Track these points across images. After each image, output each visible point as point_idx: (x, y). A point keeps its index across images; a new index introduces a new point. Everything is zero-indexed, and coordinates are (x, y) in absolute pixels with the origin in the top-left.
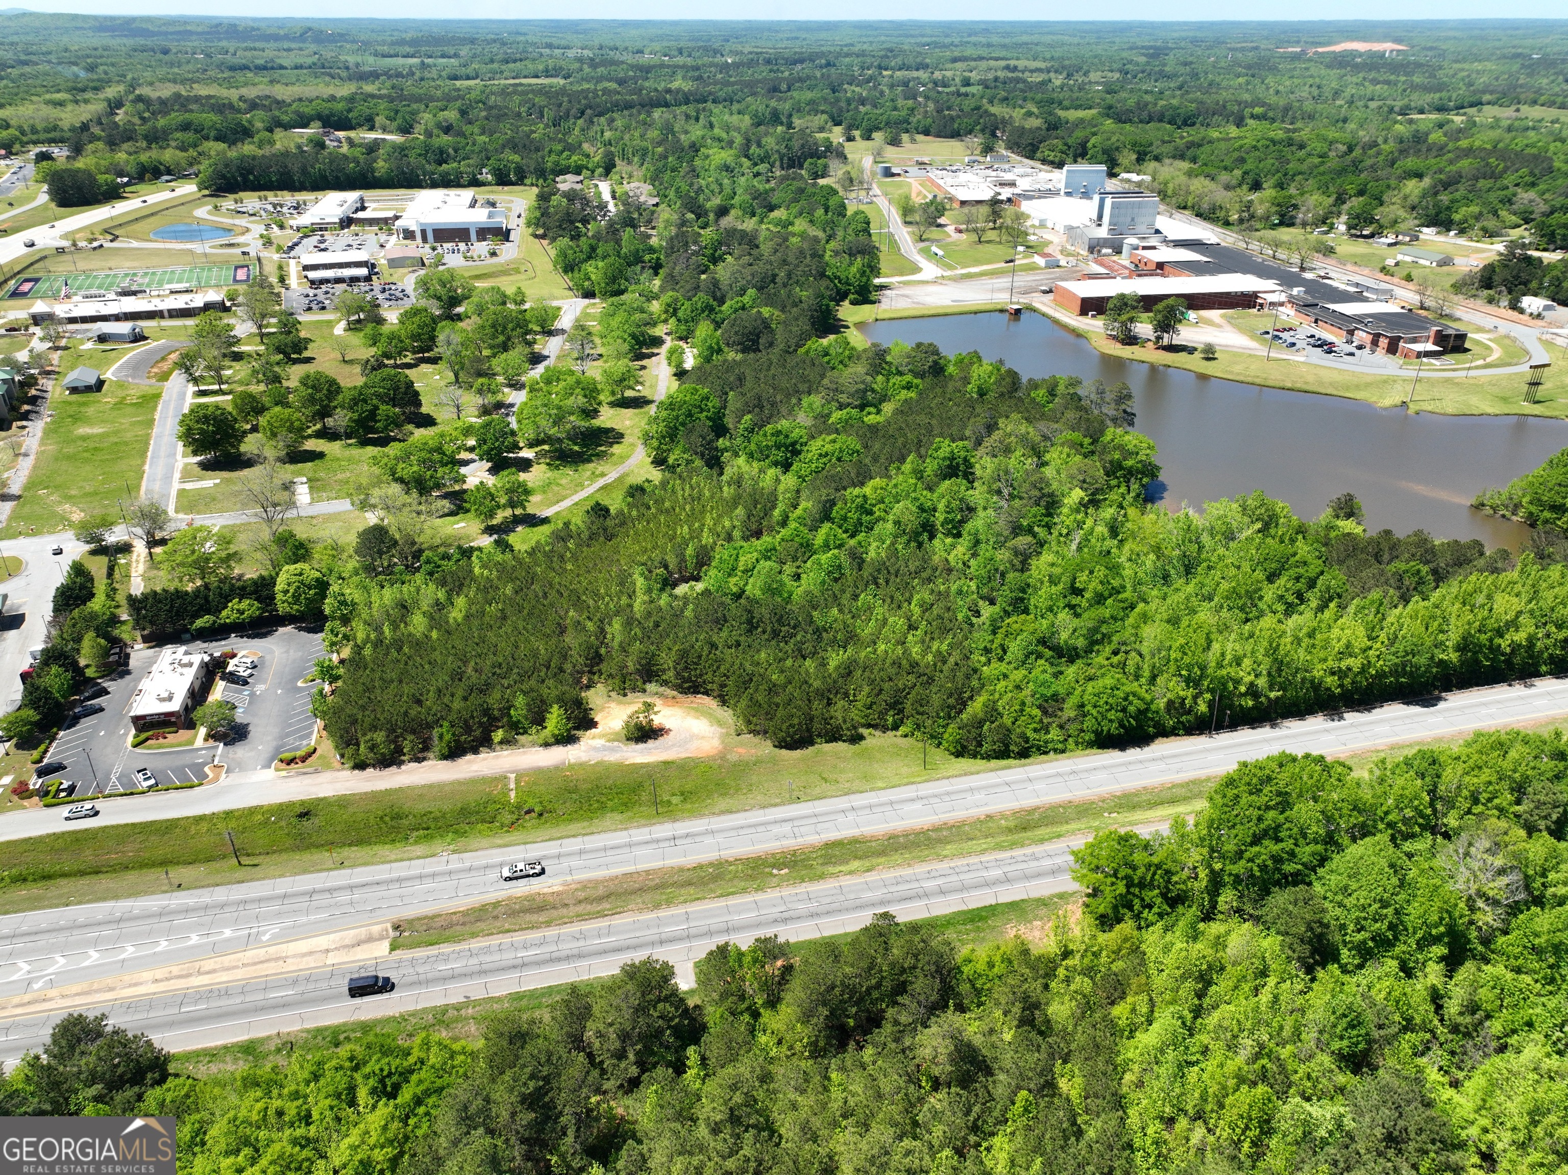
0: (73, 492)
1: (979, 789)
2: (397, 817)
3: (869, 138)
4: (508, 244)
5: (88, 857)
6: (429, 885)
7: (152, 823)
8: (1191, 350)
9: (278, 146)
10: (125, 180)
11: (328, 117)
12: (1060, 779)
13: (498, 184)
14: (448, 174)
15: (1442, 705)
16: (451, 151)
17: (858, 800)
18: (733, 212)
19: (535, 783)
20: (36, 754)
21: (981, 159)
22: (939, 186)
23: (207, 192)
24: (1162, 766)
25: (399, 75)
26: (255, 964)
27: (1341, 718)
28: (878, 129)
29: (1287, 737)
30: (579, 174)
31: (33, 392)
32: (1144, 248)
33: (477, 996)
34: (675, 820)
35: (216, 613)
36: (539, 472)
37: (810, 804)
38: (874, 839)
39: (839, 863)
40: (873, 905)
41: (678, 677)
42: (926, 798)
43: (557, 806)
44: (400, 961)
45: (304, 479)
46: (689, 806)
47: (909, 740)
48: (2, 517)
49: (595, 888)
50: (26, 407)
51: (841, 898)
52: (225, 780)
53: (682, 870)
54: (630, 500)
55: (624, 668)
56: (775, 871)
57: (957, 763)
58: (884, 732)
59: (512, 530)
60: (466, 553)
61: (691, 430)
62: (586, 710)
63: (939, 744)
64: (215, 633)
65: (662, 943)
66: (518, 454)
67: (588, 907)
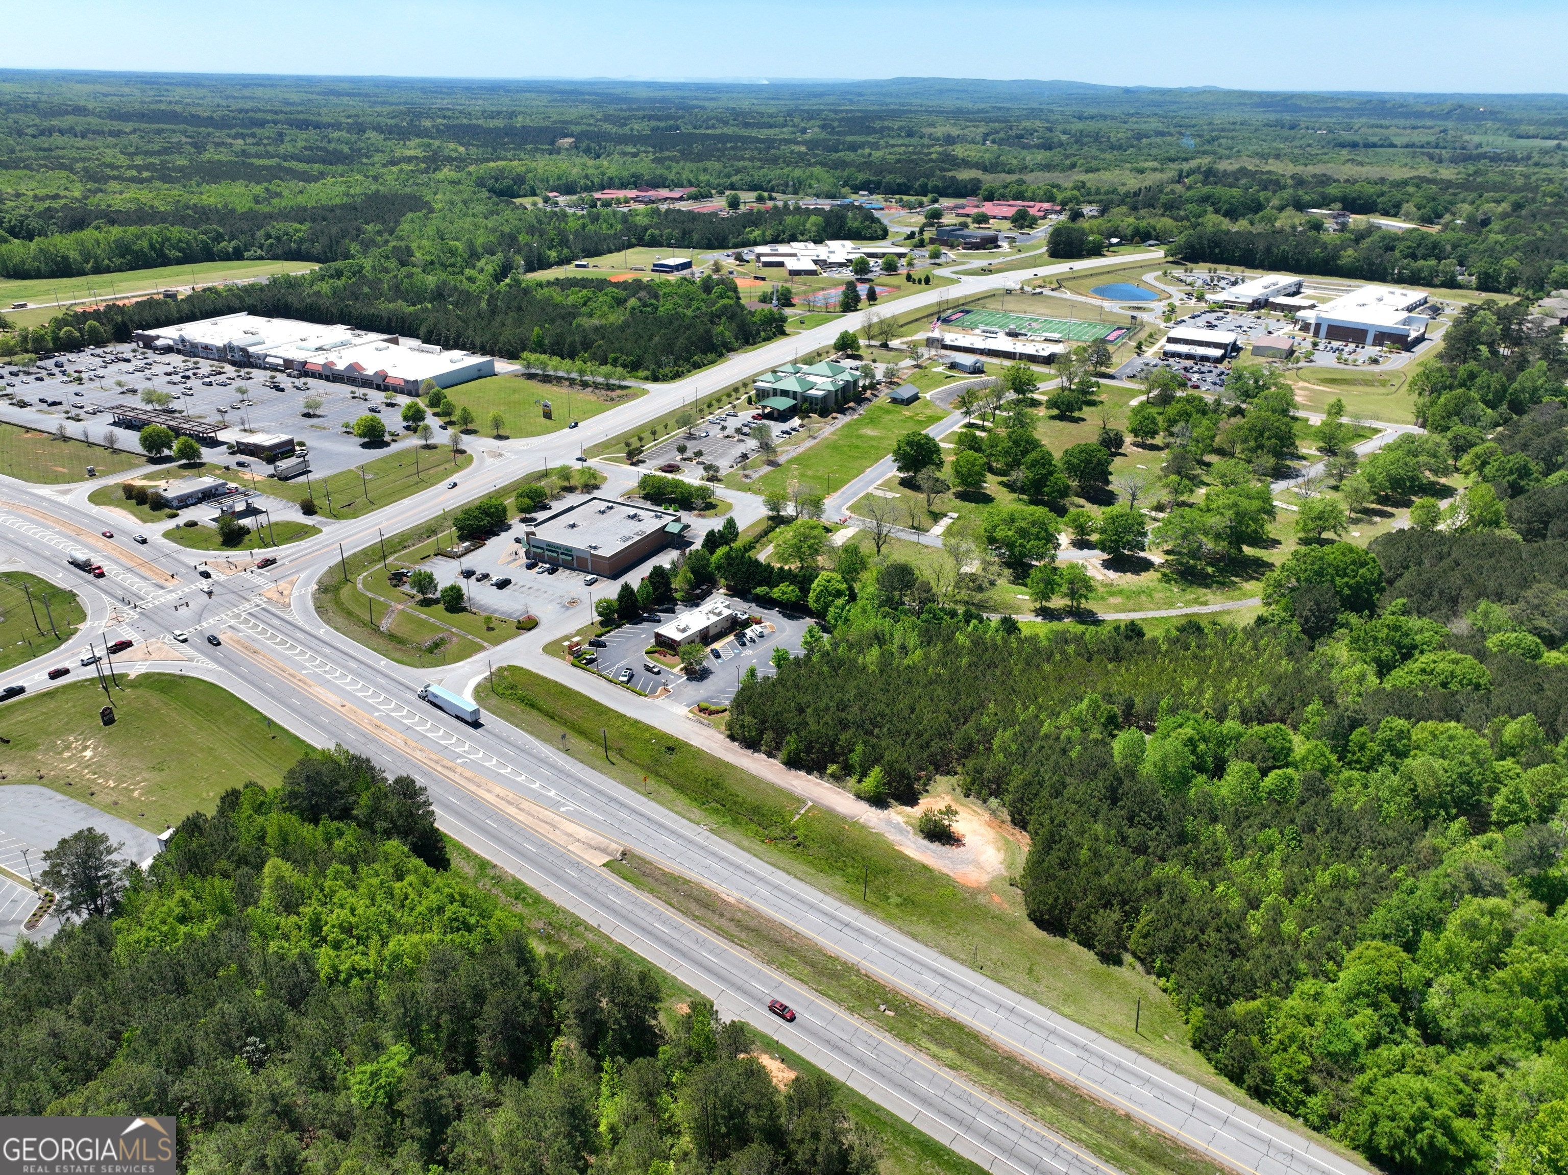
1: (1156, 1086)
4: (1404, 354)
5: (558, 706)
6: (671, 841)
7: (599, 704)
10: (1115, 240)
17: (1028, 1007)
19: (818, 819)
20: (604, 630)
23: (1170, 259)
26: (542, 821)
31: (868, 394)
33: (605, 930)
34: (867, 912)
35: (771, 587)
36: (1148, 578)
37: (983, 979)
38: (994, 1048)
39: (937, 1042)
40: (915, 1095)
41: (1013, 804)
42: (1091, 1053)
43: (814, 846)
44: (598, 875)
45: (955, 515)
46: (896, 911)
47: (1165, 997)
48: (755, 476)
49: (752, 918)
50: (851, 404)
51: (899, 1068)
52: (660, 702)
53: (821, 951)
54: (1174, 633)
55: (979, 771)
56: (882, 1007)
57: (1184, 1051)
58: (1149, 973)
59: (1060, 619)
60: (968, 617)
61: (1309, 590)
62: (910, 786)
63: (1187, 1022)
64: (767, 603)
65: (739, 989)
66: (1142, 554)
67: (731, 928)
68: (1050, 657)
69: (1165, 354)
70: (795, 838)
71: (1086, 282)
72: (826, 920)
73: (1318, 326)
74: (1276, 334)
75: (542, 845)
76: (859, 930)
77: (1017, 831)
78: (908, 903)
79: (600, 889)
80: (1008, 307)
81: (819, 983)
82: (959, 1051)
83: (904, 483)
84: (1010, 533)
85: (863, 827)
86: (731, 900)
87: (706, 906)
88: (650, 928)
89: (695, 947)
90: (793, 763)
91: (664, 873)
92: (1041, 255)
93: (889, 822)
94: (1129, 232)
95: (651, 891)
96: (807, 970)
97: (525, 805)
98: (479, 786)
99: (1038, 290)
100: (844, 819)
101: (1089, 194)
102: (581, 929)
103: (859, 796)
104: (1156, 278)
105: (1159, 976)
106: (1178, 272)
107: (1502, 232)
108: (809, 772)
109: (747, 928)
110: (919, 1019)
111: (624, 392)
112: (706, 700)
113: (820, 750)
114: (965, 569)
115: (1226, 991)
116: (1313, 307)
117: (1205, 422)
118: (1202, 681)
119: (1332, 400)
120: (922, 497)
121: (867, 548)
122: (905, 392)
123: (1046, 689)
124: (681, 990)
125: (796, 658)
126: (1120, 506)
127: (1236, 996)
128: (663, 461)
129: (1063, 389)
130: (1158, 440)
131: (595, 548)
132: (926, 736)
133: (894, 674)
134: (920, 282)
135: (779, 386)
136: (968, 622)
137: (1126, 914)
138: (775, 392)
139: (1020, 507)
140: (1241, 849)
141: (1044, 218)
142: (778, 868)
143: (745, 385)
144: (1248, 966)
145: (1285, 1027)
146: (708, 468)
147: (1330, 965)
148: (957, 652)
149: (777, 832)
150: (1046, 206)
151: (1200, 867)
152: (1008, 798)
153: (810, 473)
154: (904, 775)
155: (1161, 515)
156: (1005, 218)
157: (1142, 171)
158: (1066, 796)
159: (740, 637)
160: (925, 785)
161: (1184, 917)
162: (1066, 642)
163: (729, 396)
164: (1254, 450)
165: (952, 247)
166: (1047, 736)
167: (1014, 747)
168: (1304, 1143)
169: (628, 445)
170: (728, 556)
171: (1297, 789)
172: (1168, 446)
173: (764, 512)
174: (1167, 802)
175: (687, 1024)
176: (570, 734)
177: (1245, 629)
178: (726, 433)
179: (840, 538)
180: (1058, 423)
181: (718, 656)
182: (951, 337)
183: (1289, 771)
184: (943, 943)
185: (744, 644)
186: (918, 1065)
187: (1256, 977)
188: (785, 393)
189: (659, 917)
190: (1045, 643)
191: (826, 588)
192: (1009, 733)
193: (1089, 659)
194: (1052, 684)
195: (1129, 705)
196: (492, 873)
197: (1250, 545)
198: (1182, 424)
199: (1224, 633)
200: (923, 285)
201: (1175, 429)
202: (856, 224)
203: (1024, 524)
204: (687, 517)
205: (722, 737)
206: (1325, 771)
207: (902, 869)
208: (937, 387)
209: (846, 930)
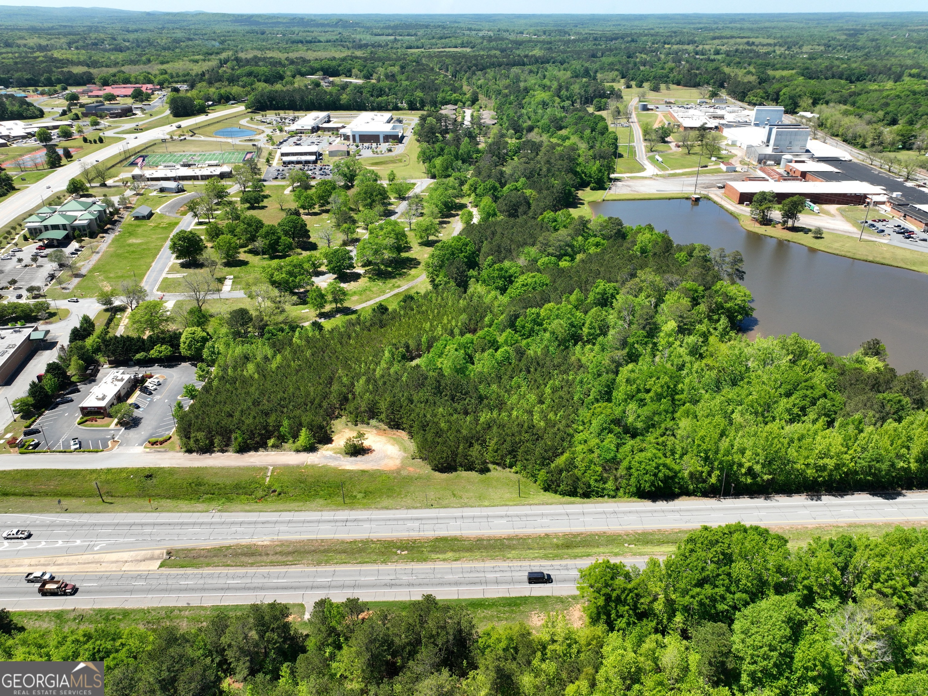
0: (111, 275)
1: (547, 515)
2: (199, 484)
3: (640, 86)
4: (400, 145)
5: (30, 486)
6: (197, 530)
7: (68, 470)
8: (806, 231)
9: (296, 85)
10: (210, 103)
11: (327, 69)
12: (604, 516)
13: (409, 109)
14: (381, 102)
15: (900, 499)
16: (387, 90)
17: (468, 512)
18: (536, 130)
19: (282, 474)
20: (29, 422)
21: (708, 101)
22: (674, 117)
23: (250, 110)
24: (677, 516)
25: (380, 46)
26: (85, 563)
27: (819, 499)
28: (647, 80)
29: (774, 507)
30: (456, 104)
31: (116, 217)
32: (796, 162)
33: (195, 604)
34: (352, 509)
35: (148, 350)
36: (363, 282)
37: (437, 510)
38: (468, 539)
39: (437, 552)
40: (450, 584)
41: (386, 418)
42: (511, 516)
43: (291, 490)
44: (161, 575)
45: (232, 277)
46: (365, 501)
48: (71, 287)
49: (288, 546)
50: (109, 226)
51: (432, 576)
52: (116, 450)
53: (343, 542)
54: (402, 304)
55: (357, 409)
56: (399, 552)
57: (543, 495)
58: (504, 468)
59: (335, 316)
60: (292, 329)
61: (452, 263)
62: (324, 433)
63: (537, 481)
64: (148, 363)
65: (312, 588)
66: (355, 270)
67: (279, 558)
68: (349, 337)
69: (284, 163)
70: (274, 491)
71: (208, 129)
72: (333, 524)
73: (354, 136)
74: (334, 144)
75: (100, 578)
76: (355, 520)
77: (395, 431)
78: (367, 494)
79: (170, 582)
80: (171, 149)
81: (356, 559)
82: (453, 550)
83: (183, 266)
84: (284, 275)
85: (313, 466)
86: (265, 543)
87: (253, 554)
88: (227, 586)
89: (266, 580)
90: (243, 449)
91: (209, 551)
92: (167, 117)
93: (325, 457)
94: (215, 97)
95: (208, 565)
96: (343, 556)
99: (182, 138)
100: (298, 466)
101: (172, 77)
102: (176, 612)
103: (298, 451)
104: (248, 122)
105: (511, 467)
106: (258, 117)
107: (406, 80)
108: (256, 450)
109: (289, 553)
110: (422, 546)
112: (153, 436)
113: (260, 434)
116: (343, 127)
119: (389, 172)
120: (204, 271)
122: (141, 212)
125: (202, 387)
127: (553, 458)
129: (243, 191)
130: (317, 209)
133: (273, 374)
134: (95, 142)
135: (48, 223)
136: (294, 331)
137: (481, 444)
138: (46, 228)
139: (266, 263)
141: (153, 94)
142: (281, 511)
143: (15, 228)
146: (28, 290)
148: (301, 348)
150: (150, 86)
152: (383, 416)
154: (319, 428)
156: (126, 96)
157: (197, 61)
158: (416, 401)
159: (146, 390)
160: (330, 429)
161: (510, 433)
163: (6, 238)
164: (370, 204)
165: (102, 117)
166: (383, 376)
167: (370, 388)
168: (615, 505)
170: (96, 342)
171: (514, 355)
172: (324, 211)
173: (100, 307)
176: (61, 499)
177: (430, 292)
178: (23, 263)
180: (252, 212)
181: (137, 407)
182: (148, 173)
183: (505, 348)
184: (403, 504)
185: (151, 393)
186: (440, 569)
187: (556, 445)
188: (55, 227)
189: (228, 577)
191: (193, 339)
192: (361, 382)
193: (370, 331)
195: (407, 346)
197: (403, 252)
199: (424, 296)
200: (99, 144)
202: (15, 108)
203: (288, 269)
204: (42, 326)
205: (181, 454)
207: (351, 478)
208: (160, 205)
209: (348, 524)
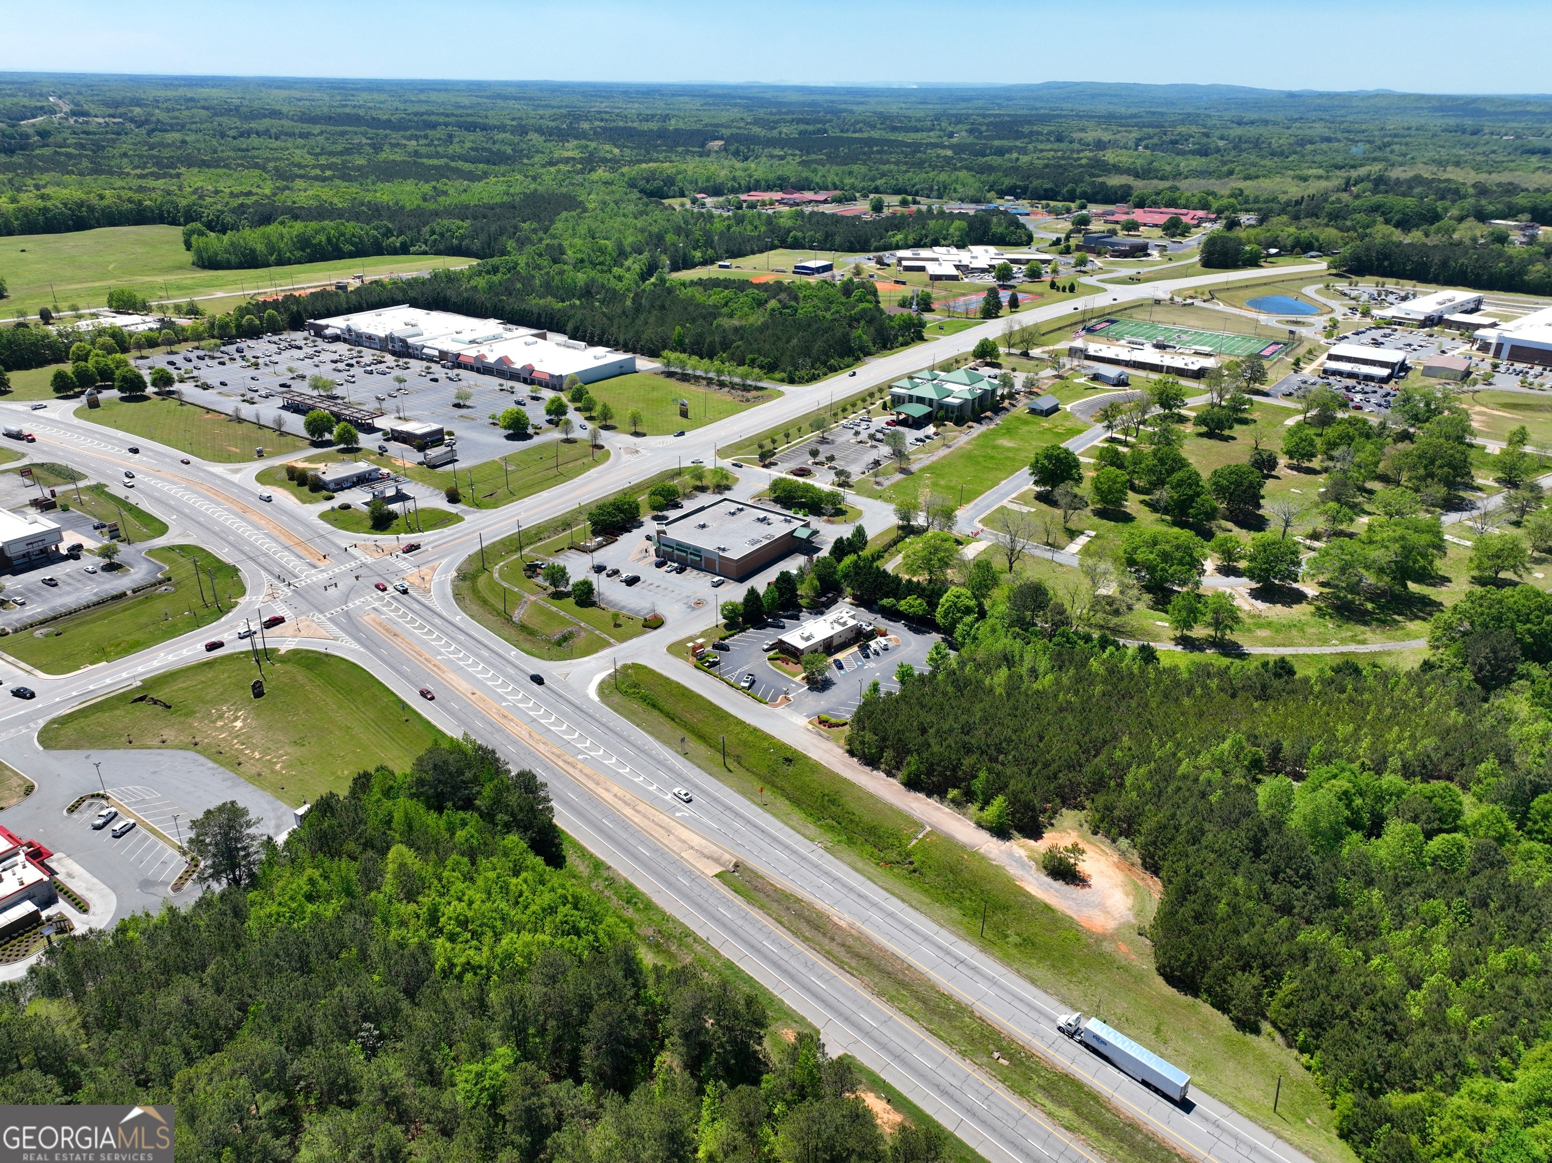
5: (679, 708)
6: (784, 856)
7: (720, 709)
10: (1273, 251)
19: (936, 845)
20: (728, 633)
23: (1334, 271)
26: (657, 824)
31: (1006, 404)
33: (714, 944)
34: (984, 950)
35: (898, 599)
36: (1300, 611)
38: (1116, 1112)
39: (1053, 1099)
40: (1027, 1155)
41: (1145, 846)
42: (1224, 1130)
43: (931, 876)
44: (709, 885)
45: (1093, 533)
46: (1015, 951)
47: (1309, 1076)
48: (887, 483)
49: (864, 945)
50: (988, 414)
51: (1011, 1124)
52: (779, 710)
53: (933, 987)
54: (1329, 673)
55: (1109, 808)
56: (996, 1055)
57: (1329, 1140)
58: (1290, 1046)
59: (1202, 650)
60: (1104, 643)
61: (1485, 636)
62: (1035, 819)
63: (1333, 1107)
64: (893, 615)
65: (847, 1019)
66: (1295, 585)
67: (842, 953)
68: (1190, 691)
69: (1325, 371)
70: (911, 863)
71: (1241, 293)
72: (941, 955)
73: (1499, 346)
74: (1450, 354)
75: (656, 850)
76: (974, 969)
77: (1148, 876)
78: (1027, 944)
79: (711, 900)
80: (1155, 317)
81: (930, 1022)
82: (1077, 1111)
83: (1040, 497)
84: (1152, 557)
85: (983, 858)
86: (843, 924)
87: (817, 928)
88: (759, 946)
89: (803, 970)
90: (912, 784)
91: (776, 890)
93: (1011, 855)
94: (1289, 242)
95: (762, 907)
96: (919, 1006)
97: (642, 807)
98: (598, 784)
99: (1189, 301)
100: (963, 847)
101: (1246, 202)
102: (690, 940)
103: (979, 825)
104: (1317, 292)
105: (1302, 1051)
106: (1342, 285)
108: (929, 795)
109: (857, 955)
110: (1035, 1071)
111: (760, 393)
112: (826, 712)
113: (941, 774)
114: (1102, 591)
115: (1379, 1078)
116: (1493, 325)
117: (1370, 447)
118: (1358, 728)
119: (1515, 427)
120: (1058, 512)
121: (999, 563)
122: (1044, 403)
123: (1185, 724)
124: (789, 1016)
125: (921, 675)
126: (1271, 533)
127: (1392, 1086)
128: (794, 465)
129: (1213, 405)
130: (1316, 463)
131: (724, 550)
132: (1053, 767)
133: (1022, 698)
134: (1064, 290)
135: (916, 392)
136: (1103, 648)
137: (1267, 979)
138: (911, 399)
139: (1162, 528)
140: (1400, 921)
141: (1198, 226)
142: (893, 894)
143: (881, 390)
144: (1407, 1053)
145: (1450, 1128)
146: (839, 473)
147: (1504, 1062)
148: (1091, 678)
149: (893, 855)
150: (1200, 213)
151: (1353, 935)
152: (1140, 840)
153: (942, 482)
154: (1028, 807)
155: (1316, 544)
156: (1156, 226)
157: (1305, 179)
158: (1204, 844)
159: (864, 649)
160: (1051, 818)
161: (1334, 989)
162: (1209, 675)
163: (864, 400)
164: (1423, 479)
165: (1099, 254)
166: (1185, 777)
167: (1148, 785)
169: (761, 446)
170: (855, 564)
171: (1469, 857)
172: (1326, 470)
173: (895, 521)
174: (1317, 859)
175: (793, 1054)
176: (689, 737)
177: (1408, 674)
178: (859, 438)
179: (971, 552)
180: (1205, 441)
181: (840, 667)
182: (1094, 348)
183: (1459, 836)
184: (1064, 990)
185: (867, 657)
186: (1033, 1122)
187: (1417, 1066)
188: (920, 400)
189: (769, 936)
190: (1185, 675)
191: (955, 604)
192: (1143, 770)
193: (1234, 696)
194: (1192, 720)
195: (1277, 749)
196: (605, 874)
197: (1415, 581)
198: (1344, 448)
199: (1384, 677)
200: (1068, 293)
201: (1336, 453)
202: (1000, 230)
203: (1167, 548)
204: (816, 523)
205: (841, 751)
206: (1501, 839)
207: (1022, 907)
208: (1078, 398)
209: (961, 967)
